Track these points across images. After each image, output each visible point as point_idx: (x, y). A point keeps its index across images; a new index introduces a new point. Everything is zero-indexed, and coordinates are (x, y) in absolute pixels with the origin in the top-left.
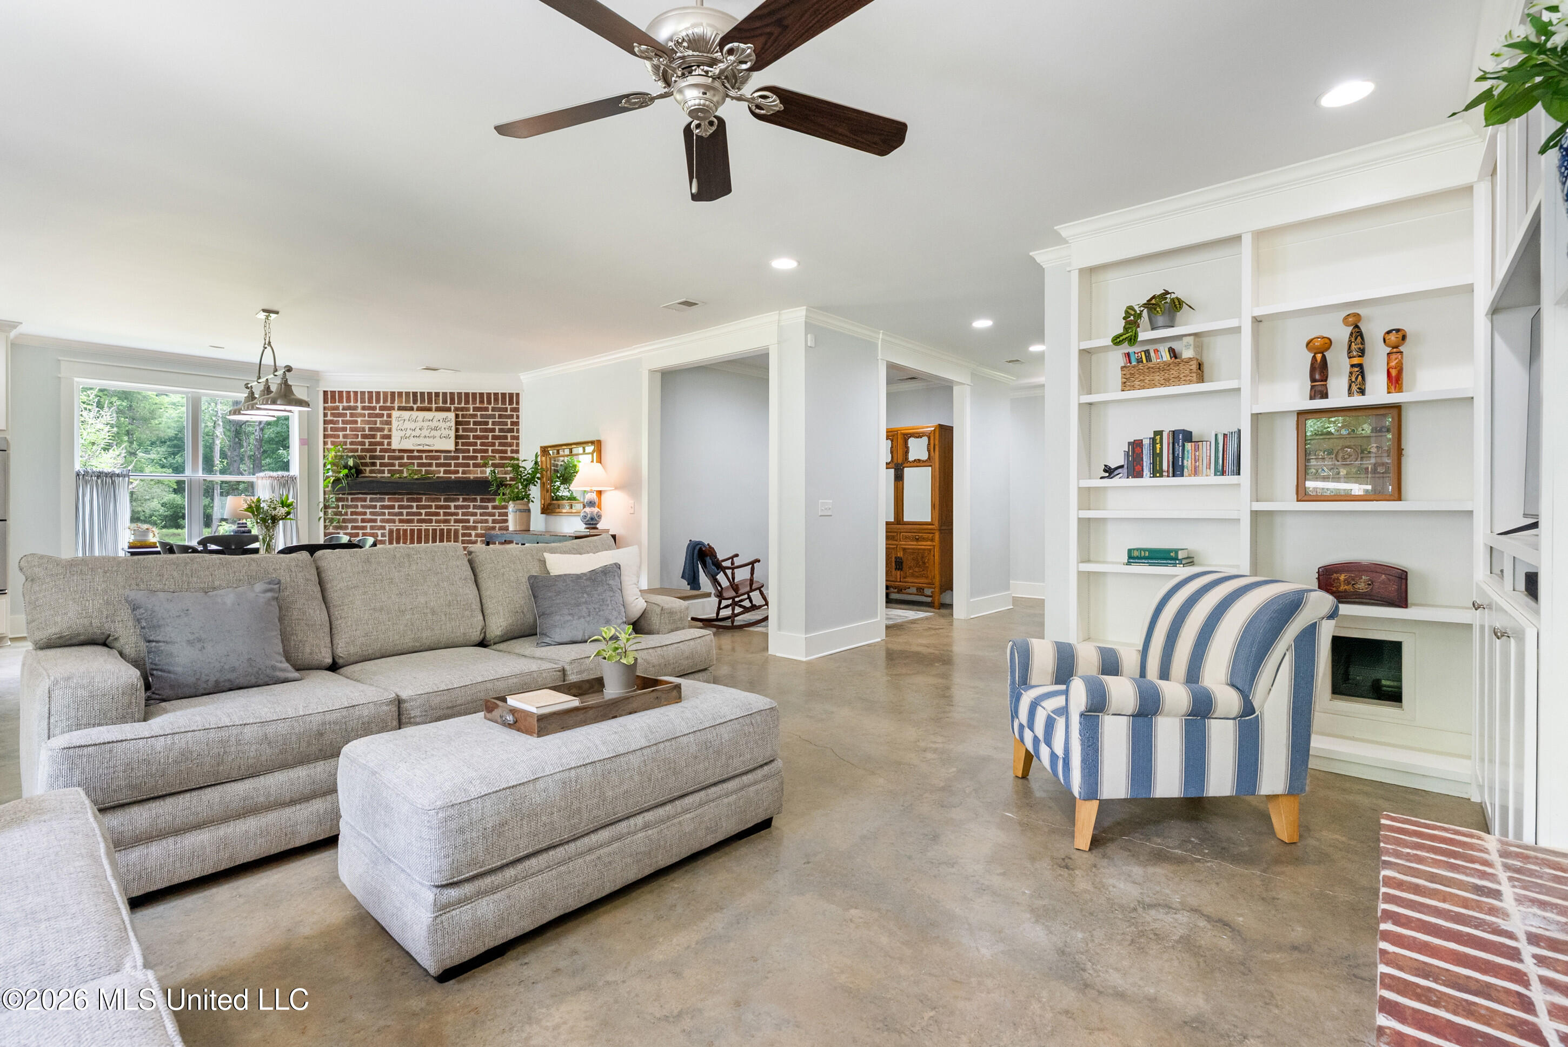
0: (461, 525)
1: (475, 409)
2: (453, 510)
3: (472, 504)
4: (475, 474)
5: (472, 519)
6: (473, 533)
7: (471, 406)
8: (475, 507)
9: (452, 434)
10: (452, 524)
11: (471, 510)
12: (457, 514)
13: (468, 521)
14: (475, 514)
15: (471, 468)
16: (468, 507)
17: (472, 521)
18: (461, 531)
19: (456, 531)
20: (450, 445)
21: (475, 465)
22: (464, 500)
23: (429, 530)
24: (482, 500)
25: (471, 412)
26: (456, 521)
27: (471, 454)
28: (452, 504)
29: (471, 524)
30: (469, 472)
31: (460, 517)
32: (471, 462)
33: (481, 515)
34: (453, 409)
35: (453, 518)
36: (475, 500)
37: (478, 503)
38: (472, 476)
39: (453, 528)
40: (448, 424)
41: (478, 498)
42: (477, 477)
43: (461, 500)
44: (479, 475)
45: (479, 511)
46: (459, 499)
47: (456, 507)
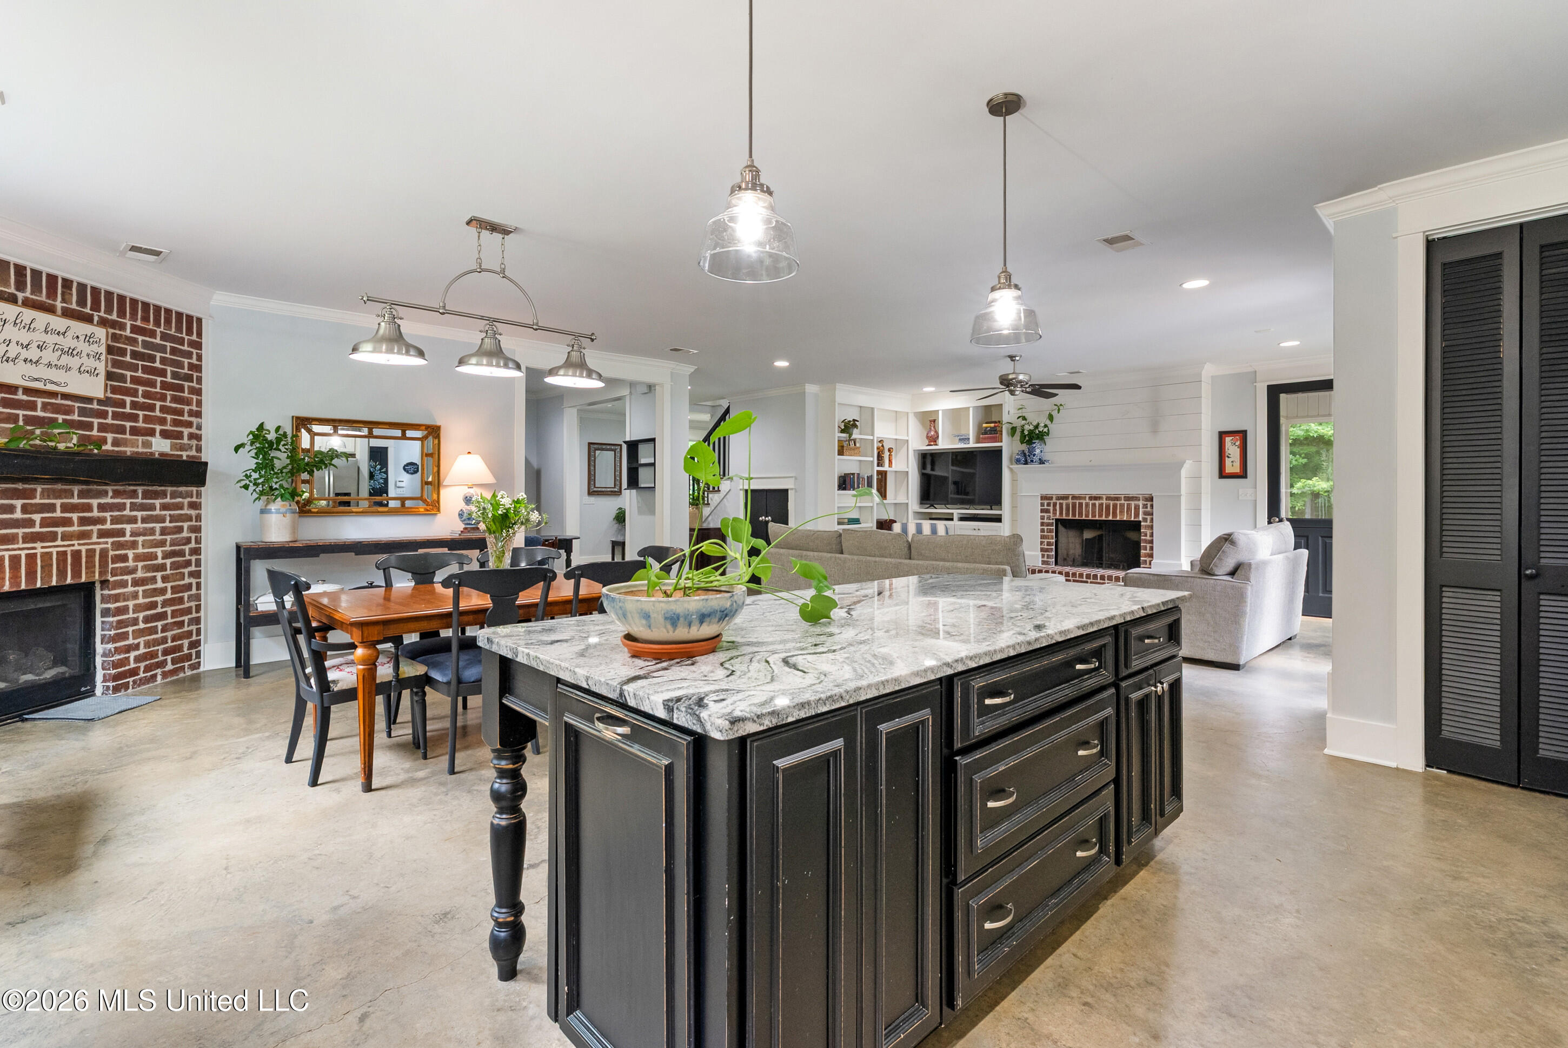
0: (110, 540)
1: (135, 329)
2: (95, 513)
3: (128, 501)
4: (134, 447)
5: (128, 528)
6: (131, 554)
7: (129, 324)
8: (134, 507)
9: (101, 367)
10: (95, 539)
11: (127, 512)
12: (102, 521)
13: (122, 533)
14: (133, 520)
15: (128, 436)
16: (121, 507)
17: (128, 533)
18: (111, 553)
19: (104, 553)
20: (95, 388)
21: (135, 431)
22: (117, 494)
23: (51, 553)
24: (146, 495)
25: (128, 332)
26: (103, 534)
27: (128, 410)
28: (95, 502)
29: (128, 538)
30: (124, 443)
31: (108, 526)
32: (128, 425)
33: (144, 520)
34: (96, 319)
35: (95, 528)
36: (134, 494)
37: (139, 501)
38: (129, 450)
39: (98, 547)
40: (95, 348)
41: (140, 490)
42: (137, 453)
43: (110, 494)
44: (140, 450)
45: (139, 514)
46: (106, 493)
47: (102, 508)
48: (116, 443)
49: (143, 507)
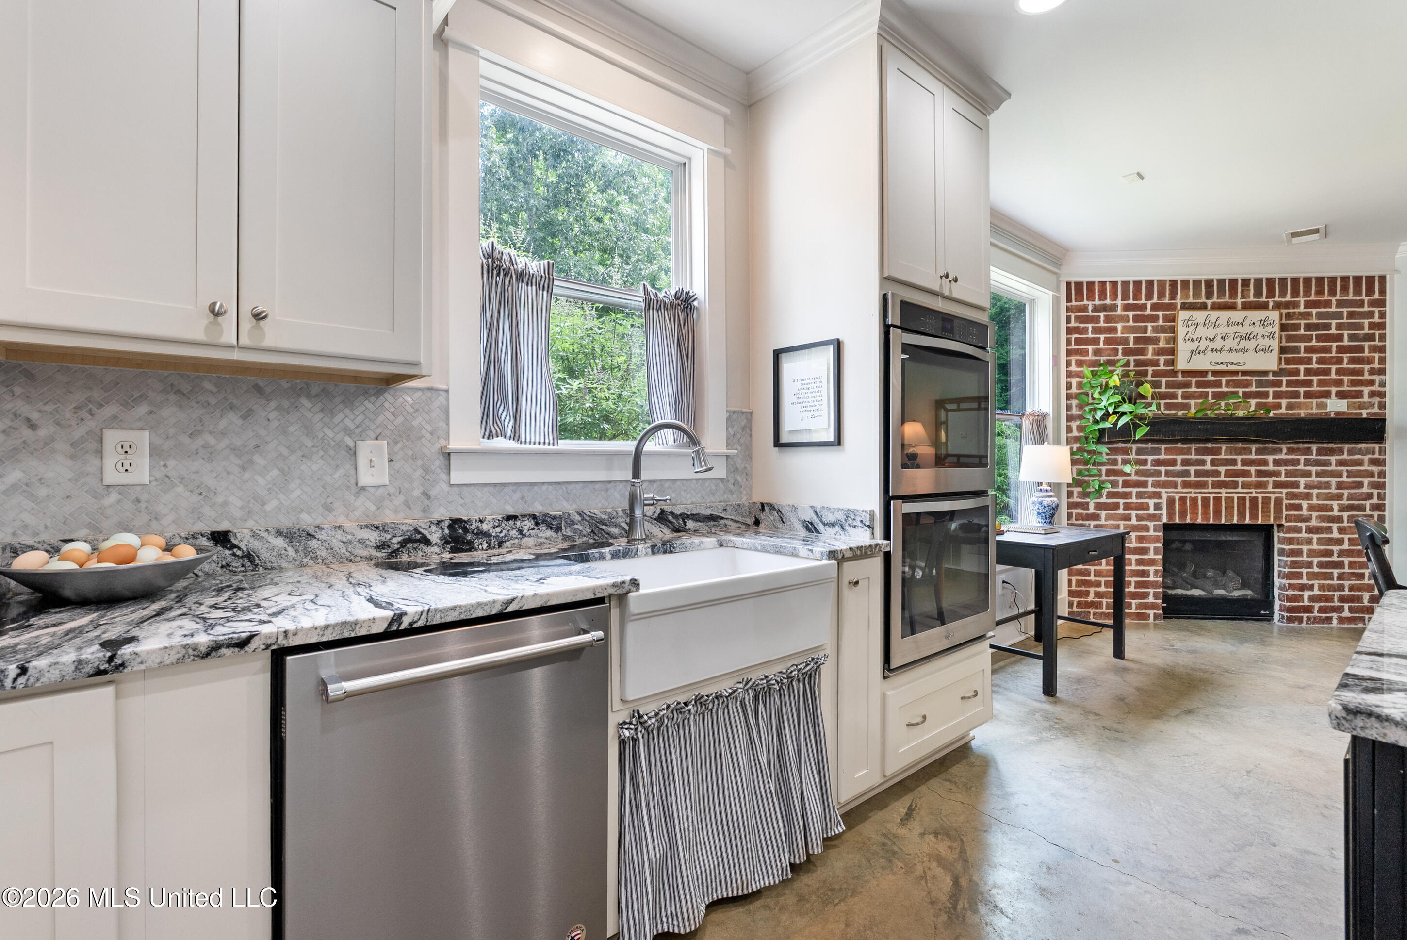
0: (1285, 491)
1: (1308, 304)
2: (1271, 467)
3: (1302, 458)
4: (1309, 409)
5: (1302, 481)
6: (1305, 504)
7: (1302, 300)
8: (1307, 463)
9: (1275, 344)
10: (1270, 489)
11: (1301, 467)
12: (1277, 474)
13: (1296, 485)
14: (1308, 474)
15: (1302, 400)
16: (1296, 462)
17: (1302, 486)
18: (1285, 502)
19: (1278, 501)
20: (1270, 362)
21: (1308, 395)
22: (1290, 451)
23: (1232, 498)
24: (1320, 452)
25: (1302, 309)
26: (1277, 485)
27: (1302, 377)
28: (1270, 458)
29: (1302, 489)
30: (1299, 406)
31: (1282, 478)
32: (1302, 390)
33: (1318, 475)
34: (1271, 304)
35: (1271, 480)
36: (1308, 451)
37: (1314, 457)
38: (1302, 413)
39: (1273, 496)
40: (1269, 329)
41: (1314, 447)
42: (1312, 414)
43: (1285, 451)
44: (1315, 411)
45: (1314, 469)
46: (1281, 450)
47: (1277, 463)
48: (1290, 407)
49: (1317, 463)
